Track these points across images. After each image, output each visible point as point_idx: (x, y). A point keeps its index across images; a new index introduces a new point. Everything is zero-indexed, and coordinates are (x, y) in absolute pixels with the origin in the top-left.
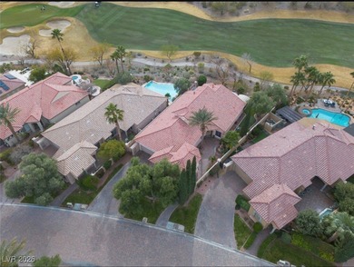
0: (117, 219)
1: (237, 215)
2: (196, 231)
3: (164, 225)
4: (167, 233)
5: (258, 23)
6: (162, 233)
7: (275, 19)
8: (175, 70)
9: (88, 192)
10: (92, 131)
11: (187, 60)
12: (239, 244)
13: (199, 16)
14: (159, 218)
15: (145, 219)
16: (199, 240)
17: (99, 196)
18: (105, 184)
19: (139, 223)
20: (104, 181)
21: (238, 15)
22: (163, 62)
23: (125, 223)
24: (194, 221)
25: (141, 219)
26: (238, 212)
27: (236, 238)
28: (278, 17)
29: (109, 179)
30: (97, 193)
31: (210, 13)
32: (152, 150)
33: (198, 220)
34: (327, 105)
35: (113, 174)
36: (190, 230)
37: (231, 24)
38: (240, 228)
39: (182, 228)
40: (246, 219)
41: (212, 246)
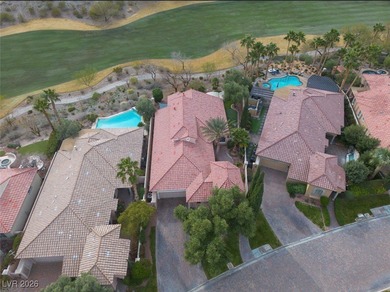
0: (202, 288)
1: (297, 203)
2: (281, 241)
3: (251, 257)
4: (260, 262)
5: (151, 20)
6: (257, 266)
7: (164, 12)
8: (108, 96)
9: (144, 284)
10: (93, 209)
11: (110, 80)
12: (321, 226)
13: (81, 29)
14: (241, 253)
15: (230, 265)
16: (291, 246)
17: (159, 278)
18: (154, 261)
19: (227, 273)
20: (151, 258)
21: (124, 17)
22: (83, 93)
23: (214, 284)
24: (272, 233)
25: (225, 269)
26: (296, 199)
27: (314, 222)
28: (164, 9)
29: (153, 253)
30: (155, 277)
31: (91, 22)
32: (181, 189)
33: (274, 230)
34: (273, 73)
35: (153, 244)
36: (276, 244)
37: (124, 29)
38: (309, 212)
39: (267, 247)
40: (307, 201)
41: (304, 244)
